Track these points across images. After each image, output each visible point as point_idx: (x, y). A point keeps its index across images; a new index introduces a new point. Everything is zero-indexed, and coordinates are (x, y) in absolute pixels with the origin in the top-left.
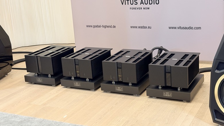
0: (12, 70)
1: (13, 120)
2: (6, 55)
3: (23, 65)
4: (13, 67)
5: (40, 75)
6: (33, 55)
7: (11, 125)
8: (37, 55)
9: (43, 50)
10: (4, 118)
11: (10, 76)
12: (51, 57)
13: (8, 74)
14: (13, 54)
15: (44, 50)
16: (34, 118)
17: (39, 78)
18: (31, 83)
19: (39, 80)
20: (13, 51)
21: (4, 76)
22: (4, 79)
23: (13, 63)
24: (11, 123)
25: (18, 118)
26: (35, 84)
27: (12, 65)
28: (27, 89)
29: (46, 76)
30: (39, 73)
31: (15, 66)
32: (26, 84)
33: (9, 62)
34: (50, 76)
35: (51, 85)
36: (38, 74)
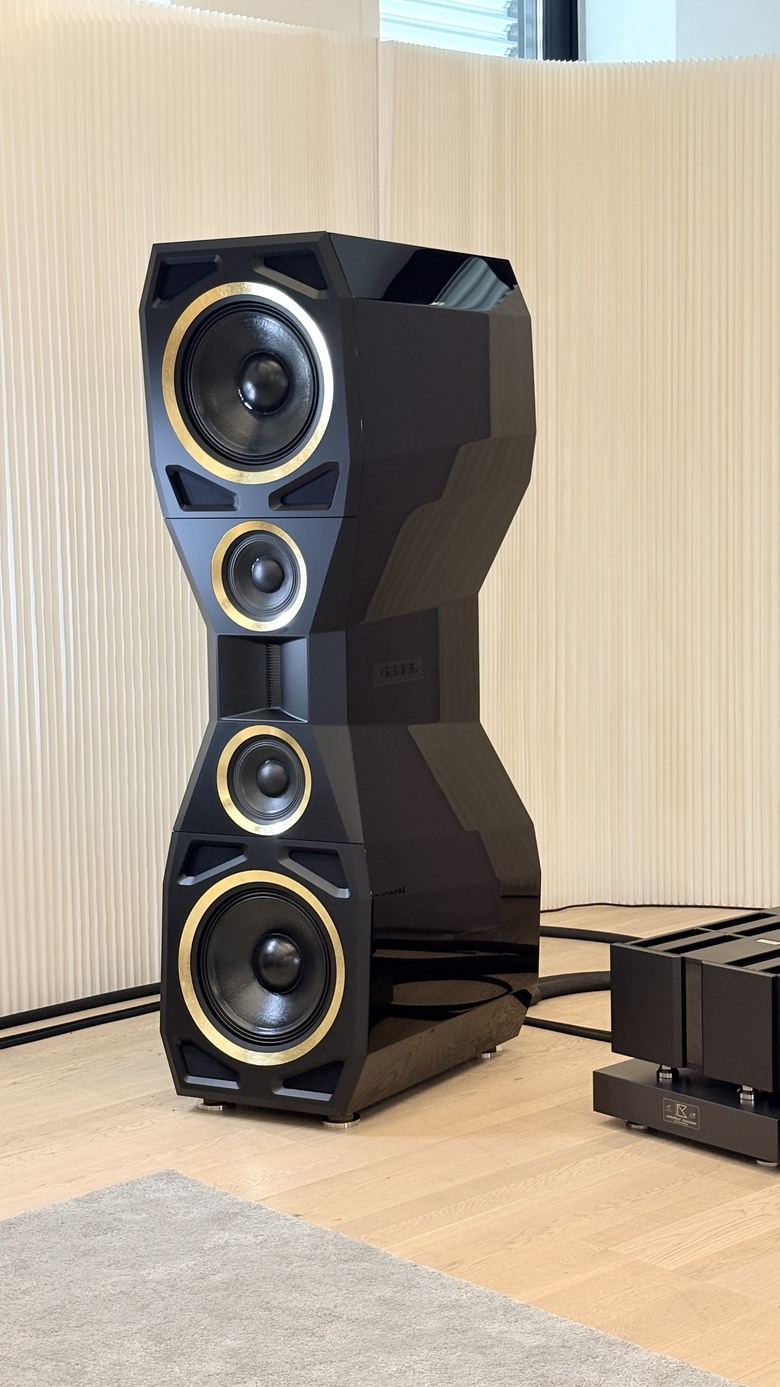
0: (524, 1028)
1: (495, 1328)
2: (500, 940)
3: (596, 1011)
4: (532, 1013)
5: (688, 1081)
6: (658, 950)
7: (480, 1357)
8: (686, 955)
9: (721, 932)
10: (442, 1307)
11: (507, 1063)
12: (771, 975)
13: (499, 1048)
14: (542, 939)
15: (729, 931)
16: (622, 1343)
17: (681, 1101)
18: (629, 1125)
19: (681, 1112)
20: (545, 921)
21: (475, 1060)
22: (474, 1073)
23: (534, 990)
24: (480, 1349)
25: (528, 1326)
26: (651, 1132)
27: (527, 1000)
28: (600, 1157)
29: (728, 1092)
30: (682, 1071)
31: (542, 1011)
32: (598, 1130)
33: (516, 981)
34: (748, 1098)
35: (749, 1159)
36: (674, 1071)
